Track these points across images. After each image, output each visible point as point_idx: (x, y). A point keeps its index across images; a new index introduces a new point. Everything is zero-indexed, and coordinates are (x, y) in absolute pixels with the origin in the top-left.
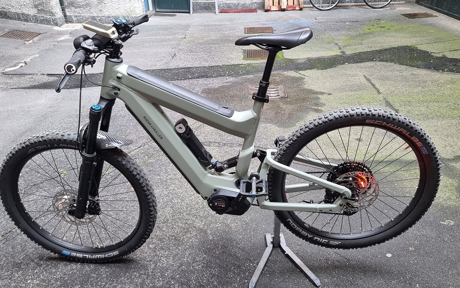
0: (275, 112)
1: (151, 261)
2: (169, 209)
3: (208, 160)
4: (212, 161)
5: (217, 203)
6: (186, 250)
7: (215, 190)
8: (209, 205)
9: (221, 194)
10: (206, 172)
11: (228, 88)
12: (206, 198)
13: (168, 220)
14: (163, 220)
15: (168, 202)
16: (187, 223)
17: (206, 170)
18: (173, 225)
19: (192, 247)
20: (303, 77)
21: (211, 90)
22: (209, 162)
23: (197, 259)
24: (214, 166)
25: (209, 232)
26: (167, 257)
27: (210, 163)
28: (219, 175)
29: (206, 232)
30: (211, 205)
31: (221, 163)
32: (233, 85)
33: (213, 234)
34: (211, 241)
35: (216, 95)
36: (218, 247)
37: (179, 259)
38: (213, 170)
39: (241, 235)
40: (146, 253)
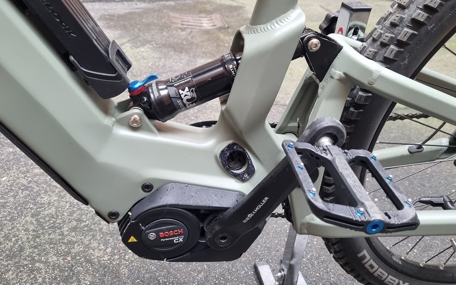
0: (216, 44)
2: (29, 219)
3: (114, 70)
4: (130, 76)
5: (157, 233)
7: (147, 187)
8: (125, 240)
9: (168, 199)
10: (108, 121)
11: (139, 14)
12: (113, 216)
13: (22, 249)
14: (10, 250)
15: (29, 202)
16: (68, 253)
17: (106, 110)
18: (33, 261)
20: (243, 5)
21: (114, 16)
22: (120, 77)
24: (139, 97)
27: (120, 84)
28: (161, 130)
30: (132, 239)
31: (169, 84)
32: (146, 12)
35: (122, 23)
38: (136, 112)
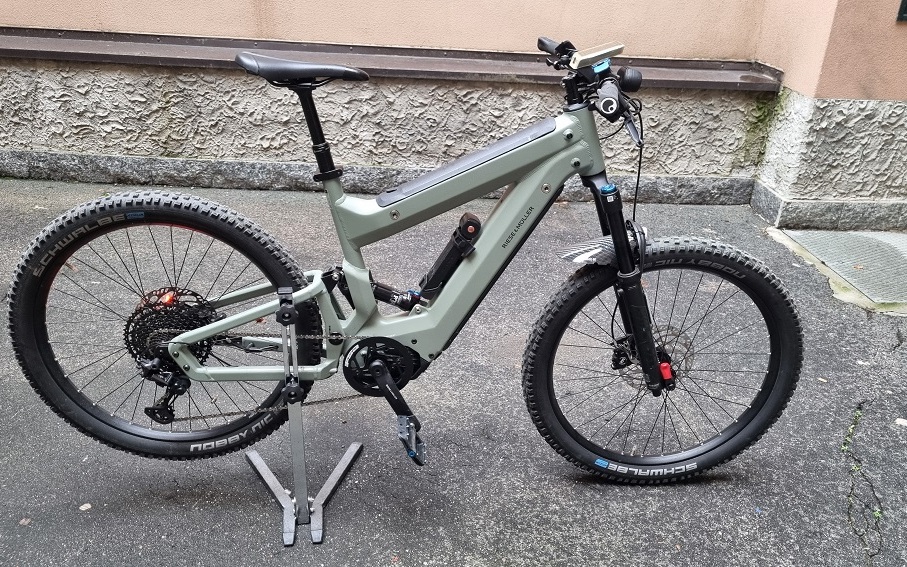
1: (540, 480)
6: (484, 503)
19: (476, 508)
23: (456, 486)
25: (447, 544)
26: (515, 488)
29: (455, 541)
33: (438, 539)
34: (439, 525)
36: (423, 510)
37: (490, 484)
39: (377, 540)
40: (557, 494)
